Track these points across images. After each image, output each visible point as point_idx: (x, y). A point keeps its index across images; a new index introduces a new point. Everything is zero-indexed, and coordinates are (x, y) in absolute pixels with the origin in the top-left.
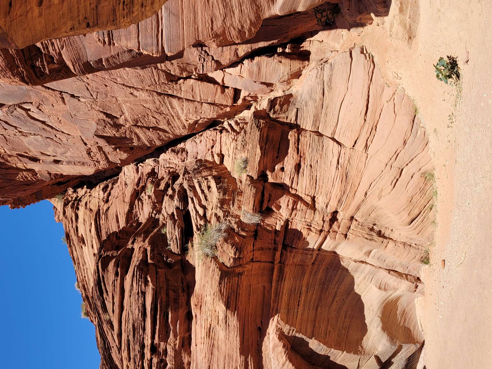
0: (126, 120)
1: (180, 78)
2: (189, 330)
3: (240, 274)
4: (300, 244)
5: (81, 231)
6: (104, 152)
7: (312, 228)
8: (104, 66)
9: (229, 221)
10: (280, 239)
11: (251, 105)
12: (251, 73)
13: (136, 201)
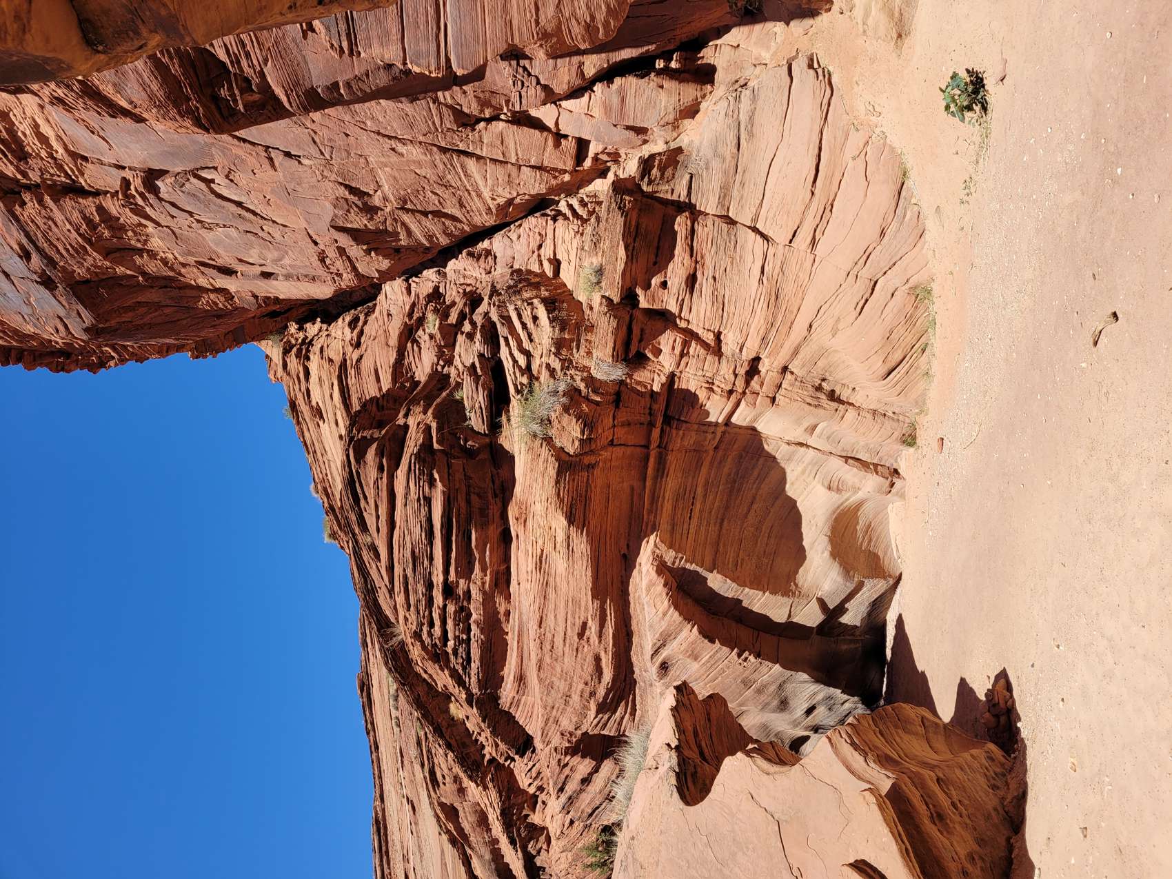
0: (385, 199)
1: (479, 120)
2: (506, 559)
3: (591, 466)
4: (695, 415)
6: (349, 258)
7: (715, 388)
8: (342, 95)
9: (572, 377)
10: (659, 407)
11: (608, 169)
12: (607, 109)
13: (409, 345)
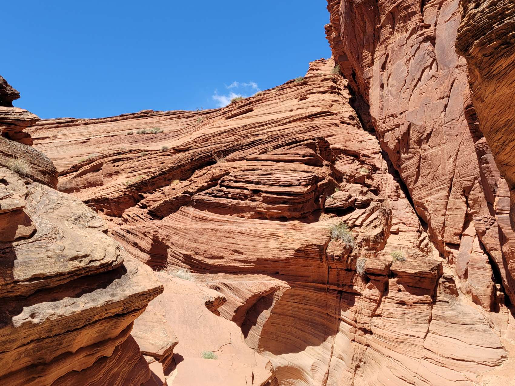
0: (425, 150)
1: (467, 198)
2: (272, 218)
3: (321, 259)
4: (344, 305)
5: (311, 98)
6: (394, 129)
7: (357, 314)
9: (356, 248)
10: (346, 289)
11: (444, 258)
12: (476, 261)
13: (352, 158)
